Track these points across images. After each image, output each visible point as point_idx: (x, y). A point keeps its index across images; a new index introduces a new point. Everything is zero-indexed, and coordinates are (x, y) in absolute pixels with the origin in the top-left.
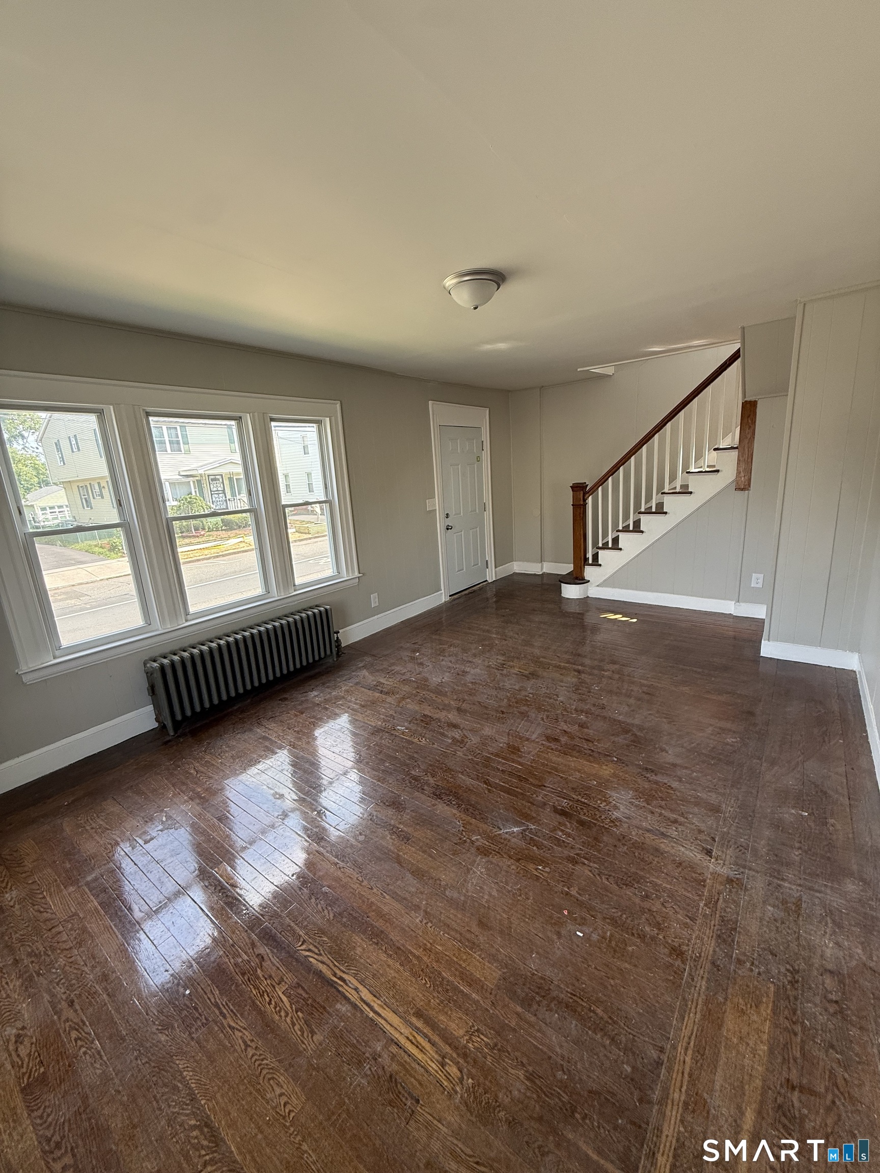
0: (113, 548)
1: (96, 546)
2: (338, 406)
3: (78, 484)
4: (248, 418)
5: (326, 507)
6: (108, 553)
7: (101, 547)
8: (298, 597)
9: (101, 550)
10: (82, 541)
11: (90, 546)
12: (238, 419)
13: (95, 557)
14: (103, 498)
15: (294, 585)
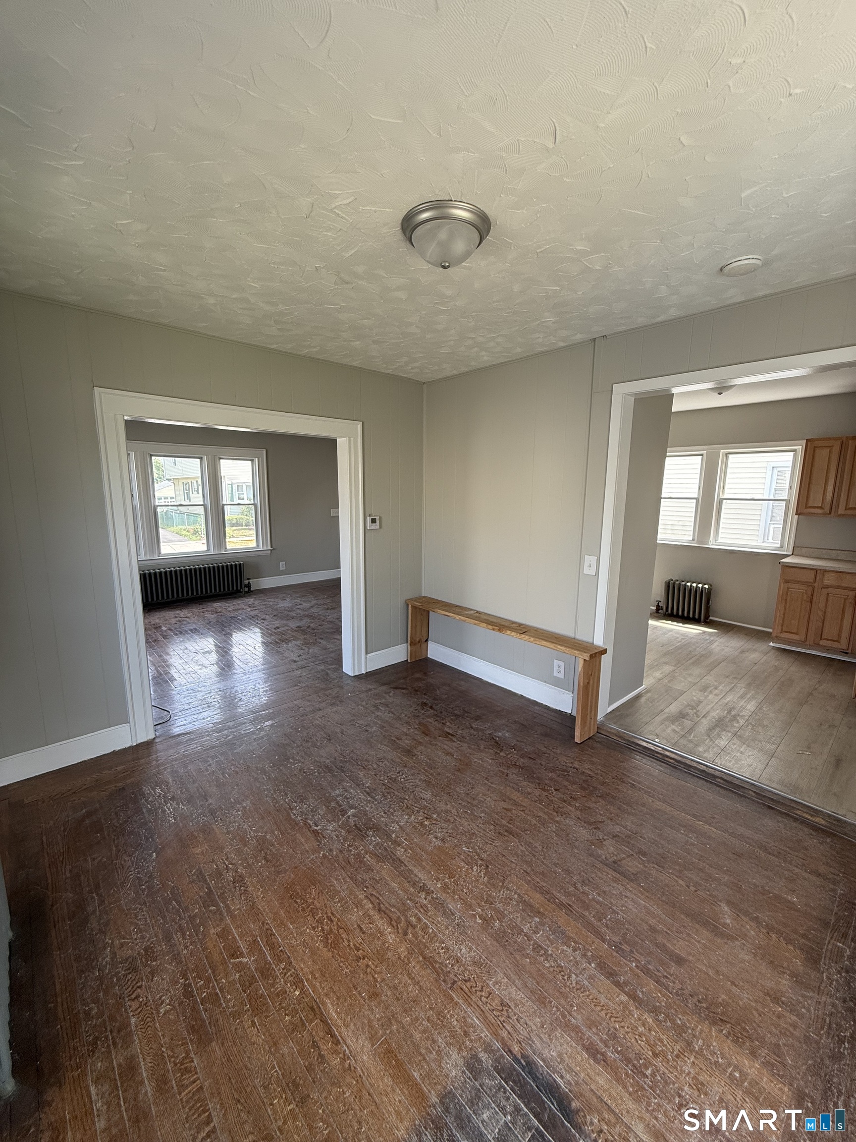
0: (196, 532)
1: (184, 530)
2: (264, 452)
3: (184, 481)
4: (205, 458)
5: (253, 507)
6: (191, 536)
7: (187, 531)
8: (225, 555)
9: (187, 533)
10: (176, 526)
11: (181, 529)
12: (201, 458)
13: (182, 538)
14: (198, 493)
15: (226, 548)
